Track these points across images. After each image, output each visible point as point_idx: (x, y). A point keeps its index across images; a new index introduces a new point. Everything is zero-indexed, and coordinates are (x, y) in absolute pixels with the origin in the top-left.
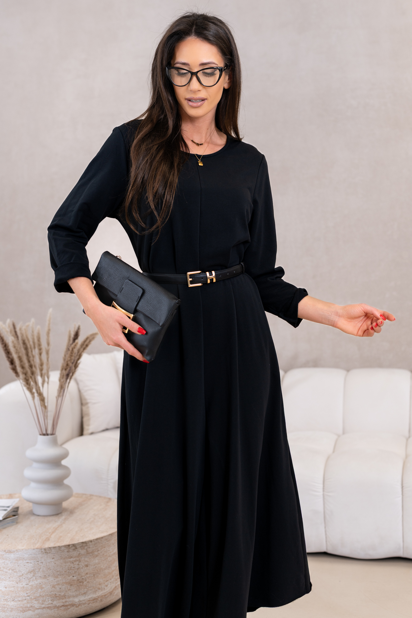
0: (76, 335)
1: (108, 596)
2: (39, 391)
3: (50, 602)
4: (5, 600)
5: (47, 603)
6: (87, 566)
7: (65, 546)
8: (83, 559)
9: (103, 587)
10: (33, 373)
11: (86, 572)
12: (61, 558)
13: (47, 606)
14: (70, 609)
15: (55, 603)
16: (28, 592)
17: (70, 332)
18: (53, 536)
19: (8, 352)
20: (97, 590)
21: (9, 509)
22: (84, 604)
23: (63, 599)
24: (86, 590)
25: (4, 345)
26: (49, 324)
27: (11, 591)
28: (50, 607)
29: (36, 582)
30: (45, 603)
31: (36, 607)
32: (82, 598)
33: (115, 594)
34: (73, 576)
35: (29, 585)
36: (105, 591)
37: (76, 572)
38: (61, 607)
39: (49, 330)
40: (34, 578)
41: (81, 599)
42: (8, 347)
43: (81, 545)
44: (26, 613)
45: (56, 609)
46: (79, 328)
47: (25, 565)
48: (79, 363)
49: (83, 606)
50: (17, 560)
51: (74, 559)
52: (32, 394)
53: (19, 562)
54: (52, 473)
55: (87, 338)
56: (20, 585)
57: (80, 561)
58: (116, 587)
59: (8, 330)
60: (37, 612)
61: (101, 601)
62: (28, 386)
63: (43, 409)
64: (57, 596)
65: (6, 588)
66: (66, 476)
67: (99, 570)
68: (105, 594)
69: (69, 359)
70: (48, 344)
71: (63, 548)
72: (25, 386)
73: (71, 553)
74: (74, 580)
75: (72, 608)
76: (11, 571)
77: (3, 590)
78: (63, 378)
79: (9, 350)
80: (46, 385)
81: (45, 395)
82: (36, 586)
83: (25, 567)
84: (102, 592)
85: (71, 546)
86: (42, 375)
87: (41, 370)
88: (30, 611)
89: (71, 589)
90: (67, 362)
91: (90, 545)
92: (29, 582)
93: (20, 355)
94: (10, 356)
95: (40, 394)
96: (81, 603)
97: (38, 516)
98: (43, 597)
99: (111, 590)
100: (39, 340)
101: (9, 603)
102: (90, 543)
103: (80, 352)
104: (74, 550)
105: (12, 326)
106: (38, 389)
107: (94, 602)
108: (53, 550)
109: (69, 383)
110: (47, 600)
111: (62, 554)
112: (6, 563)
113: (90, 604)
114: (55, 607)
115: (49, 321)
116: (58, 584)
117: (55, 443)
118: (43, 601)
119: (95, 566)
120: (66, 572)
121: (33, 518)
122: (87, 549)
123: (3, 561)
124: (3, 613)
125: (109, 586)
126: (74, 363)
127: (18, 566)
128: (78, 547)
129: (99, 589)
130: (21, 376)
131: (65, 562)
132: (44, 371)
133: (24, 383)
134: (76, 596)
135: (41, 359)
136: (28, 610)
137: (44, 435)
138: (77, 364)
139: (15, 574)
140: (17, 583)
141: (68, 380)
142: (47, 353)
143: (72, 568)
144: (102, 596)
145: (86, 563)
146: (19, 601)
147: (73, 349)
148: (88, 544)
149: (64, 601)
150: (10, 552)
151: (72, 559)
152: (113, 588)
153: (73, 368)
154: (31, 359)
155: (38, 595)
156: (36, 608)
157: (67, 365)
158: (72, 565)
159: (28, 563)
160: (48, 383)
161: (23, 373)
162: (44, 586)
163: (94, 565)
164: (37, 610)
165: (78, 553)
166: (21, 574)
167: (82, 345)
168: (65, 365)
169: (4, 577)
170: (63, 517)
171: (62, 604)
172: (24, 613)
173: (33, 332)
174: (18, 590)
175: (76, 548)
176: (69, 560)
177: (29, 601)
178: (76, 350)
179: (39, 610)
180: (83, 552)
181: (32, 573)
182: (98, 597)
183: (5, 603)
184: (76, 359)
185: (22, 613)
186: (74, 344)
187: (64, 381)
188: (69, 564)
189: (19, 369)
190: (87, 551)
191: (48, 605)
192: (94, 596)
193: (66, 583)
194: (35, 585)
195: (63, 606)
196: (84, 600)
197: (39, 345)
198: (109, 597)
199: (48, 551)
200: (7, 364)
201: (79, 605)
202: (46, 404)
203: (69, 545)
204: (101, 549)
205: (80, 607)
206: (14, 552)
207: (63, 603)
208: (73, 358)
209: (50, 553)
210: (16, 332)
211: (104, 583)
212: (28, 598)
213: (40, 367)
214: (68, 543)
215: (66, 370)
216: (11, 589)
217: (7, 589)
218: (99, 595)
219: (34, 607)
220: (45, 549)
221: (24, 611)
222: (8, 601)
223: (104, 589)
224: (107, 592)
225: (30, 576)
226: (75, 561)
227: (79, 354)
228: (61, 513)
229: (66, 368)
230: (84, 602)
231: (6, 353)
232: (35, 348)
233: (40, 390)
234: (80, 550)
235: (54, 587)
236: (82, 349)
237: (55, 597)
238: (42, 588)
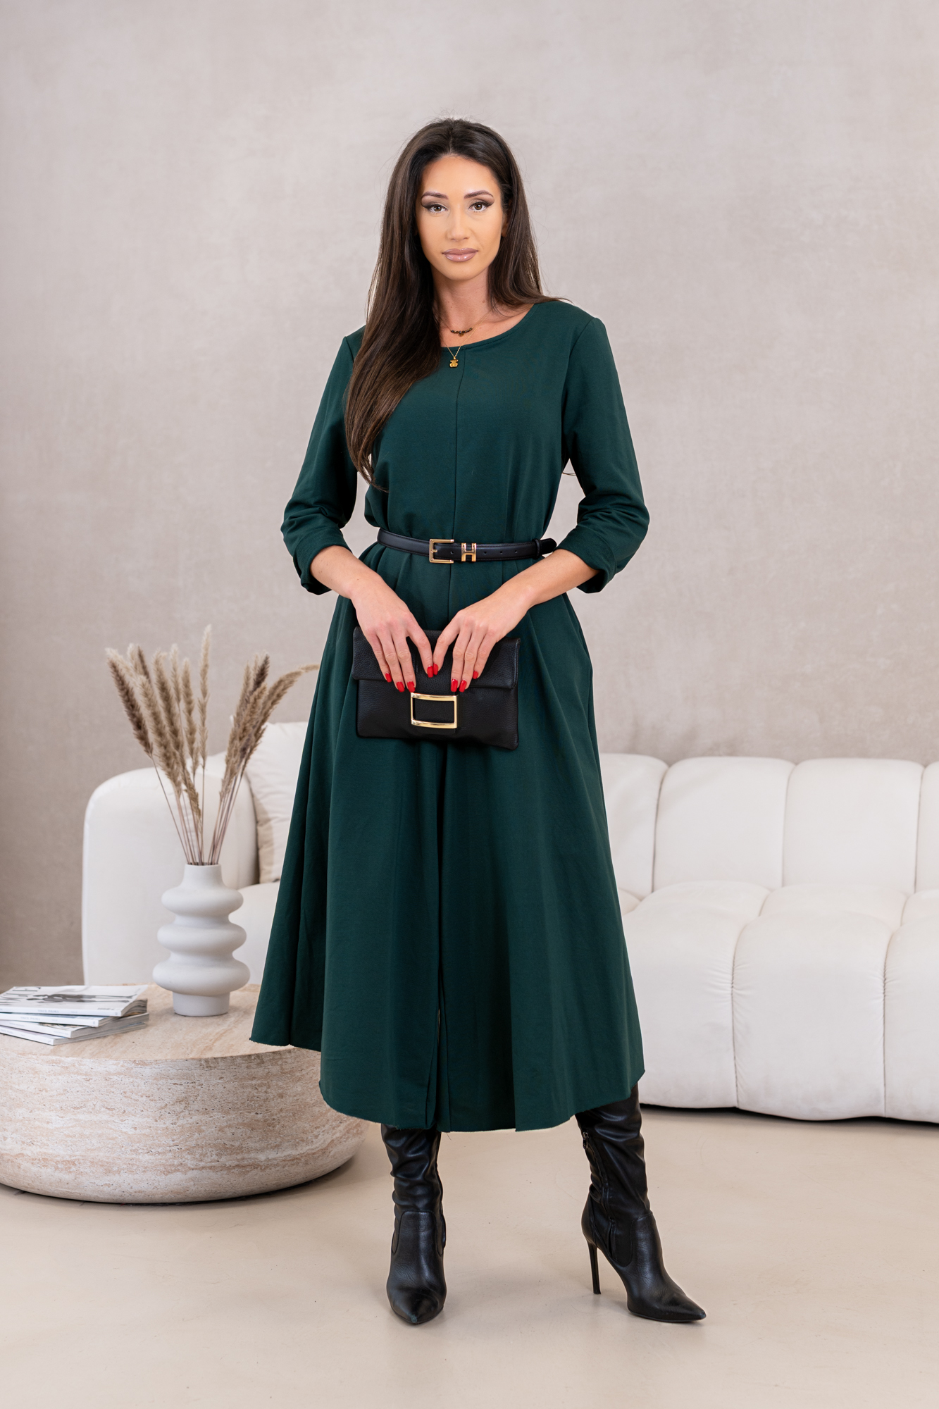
0: (262, 674)
1: (318, 1157)
2: (187, 781)
3: (215, 1157)
4: (134, 1150)
5: (209, 1160)
6: (281, 1096)
7: (242, 1057)
8: (274, 1082)
9: (310, 1138)
10: (178, 746)
11: (280, 1108)
12: (235, 1079)
13: (209, 1164)
14: (250, 1173)
15: (223, 1159)
16: (175, 1137)
17: (248, 668)
18: (217, 1044)
19: (131, 706)
20: (298, 1143)
21: (131, 1001)
22: (277, 1165)
23: (238, 1154)
24: (279, 1140)
25: (125, 690)
26: (206, 655)
27: (144, 1135)
28: (214, 1167)
29: (190, 1121)
30: (206, 1158)
31: (189, 1165)
32: (272, 1155)
33: (332, 1154)
34: (257, 1114)
35: (178, 1124)
36: (314, 1146)
37: (261, 1106)
38: (234, 1167)
39: (206, 666)
40: (187, 1112)
41: (270, 1157)
42: (132, 695)
43: (271, 1058)
44: (172, 1175)
45: (225, 1172)
46: (266, 662)
47: (170, 1089)
48: (264, 730)
49: (273, 1170)
50: (156, 1079)
51: (259, 1082)
52: (177, 784)
53: (160, 1082)
54: (211, 935)
55: (280, 682)
56: (161, 1125)
57: (269, 1087)
58: (333, 1141)
59: (130, 665)
60: (191, 1174)
61: (306, 1163)
62: (169, 770)
63: (196, 817)
64: (227, 1148)
65: (135, 1129)
66: (238, 942)
67: (303, 1106)
68: (314, 1151)
69: (249, 718)
70: (205, 693)
71: (239, 1061)
72: (164, 770)
73: (253, 1070)
74: (258, 1121)
75: (255, 1171)
76: (144, 1098)
77: (130, 1133)
78: (235, 755)
79: (135, 700)
80: (199, 770)
81: (198, 789)
82: (191, 1127)
83: (170, 1091)
84: (308, 1148)
85: (253, 1058)
86: (192, 753)
87: (191, 742)
88: (178, 1173)
89: (252, 1136)
90: (245, 724)
91: (287, 1058)
92: (178, 1119)
93: (156, 710)
94: (137, 713)
95: (191, 788)
96: (270, 1163)
97: (185, 1016)
98: (202, 1147)
99: (324, 1146)
100: (187, 685)
101: (140, 1157)
102: (287, 1054)
103: (267, 707)
104: (258, 1064)
105: (137, 657)
106: (186, 775)
107: (293, 1165)
108: (221, 1064)
109: (245, 766)
110: (209, 1154)
111: (236, 1070)
112: (135, 1084)
113: (286, 1168)
114: (224, 1167)
115: (206, 649)
116: (230, 1126)
117: (217, 878)
118: (201, 1155)
119: (295, 1098)
120: (243, 1103)
121: (175, 1019)
122: (281, 1065)
123: (131, 1080)
124: (130, 1176)
125: (320, 1136)
126: (256, 729)
127: (158, 1089)
128: (265, 1059)
129: (303, 1141)
130: (157, 750)
131: (243, 1087)
132: (197, 744)
133: (162, 763)
134: (262, 1150)
135: (190, 722)
136: (175, 1171)
137: (197, 864)
138: (260, 732)
139: (153, 1104)
140: (156, 1121)
141: (243, 763)
142: (203, 710)
143: (255, 1098)
144: (308, 1154)
145: (280, 1091)
146: (159, 1153)
147: (255, 700)
148: (284, 1057)
149: (239, 1157)
150: (143, 1063)
151: (254, 1082)
152: (327, 1143)
153: (253, 738)
154: (175, 718)
155: (193, 1144)
156: (189, 1168)
157: (244, 730)
158: (255, 1093)
159: (174, 1084)
160: (204, 767)
161: (161, 745)
162: (203, 1128)
163: (295, 1096)
164: (191, 1171)
165: (266, 1070)
166: (163, 1105)
167: (272, 694)
168: (240, 730)
169: (133, 1108)
170: (233, 1019)
171: (237, 1163)
172: (168, 1176)
173: (175, 670)
174: (157, 1133)
175: (263, 1063)
176: (250, 1082)
177: (177, 1155)
178: (261, 702)
179: (195, 1172)
180: (275, 1069)
181: (183, 1103)
182: (302, 1155)
183: (134, 1156)
184: (261, 718)
185: (164, 1177)
186: (259, 690)
187: (236, 762)
188: (250, 1090)
189: (152, 737)
190: (282, 1068)
191: (210, 1162)
192: (294, 1152)
193: (244, 1125)
194: (188, 1126)
195: (237, 1166)
196: (275, 1159)
197: (188, 695)
198: (320, 1158)
199: (212, 1065)
200: (130, 727)
201: (267, 1167)
202: (200, 807)
203: (250, 1056)
204: (307, 1067)
205: (268, 1170)
206: (151, 1063)
207: (238, 1160)
208: (256, 716)
209: (215, 1067)
210: (144, 667)
211: (312, 1132)
212: (175, 1148)
213: (189, 736)
214: (248, 1053)
215: (241, 739)
216: (144, 1132)
217: (138, 1131)
218: (302, 1152)
219: (185, 1165)
220: (207, 1061)
221: (167, 1172)
222: (139, 1154)
223: (312, 1142)
224: (317, 1147)
225: (178, 1108)
226: (261, 1085)
227: (264, 712)
228: (225, 1014)
229: (242, 736)
230: (275, 1162)
231: (128, 708)
232: (179, 700)
233: (190, 779)
234: (270, 1067)
235: (221, 1130)
236: (269, 703)
237: (224, 1149)
238: (200, 1131)
